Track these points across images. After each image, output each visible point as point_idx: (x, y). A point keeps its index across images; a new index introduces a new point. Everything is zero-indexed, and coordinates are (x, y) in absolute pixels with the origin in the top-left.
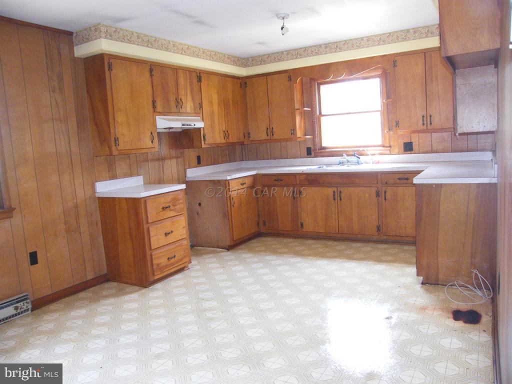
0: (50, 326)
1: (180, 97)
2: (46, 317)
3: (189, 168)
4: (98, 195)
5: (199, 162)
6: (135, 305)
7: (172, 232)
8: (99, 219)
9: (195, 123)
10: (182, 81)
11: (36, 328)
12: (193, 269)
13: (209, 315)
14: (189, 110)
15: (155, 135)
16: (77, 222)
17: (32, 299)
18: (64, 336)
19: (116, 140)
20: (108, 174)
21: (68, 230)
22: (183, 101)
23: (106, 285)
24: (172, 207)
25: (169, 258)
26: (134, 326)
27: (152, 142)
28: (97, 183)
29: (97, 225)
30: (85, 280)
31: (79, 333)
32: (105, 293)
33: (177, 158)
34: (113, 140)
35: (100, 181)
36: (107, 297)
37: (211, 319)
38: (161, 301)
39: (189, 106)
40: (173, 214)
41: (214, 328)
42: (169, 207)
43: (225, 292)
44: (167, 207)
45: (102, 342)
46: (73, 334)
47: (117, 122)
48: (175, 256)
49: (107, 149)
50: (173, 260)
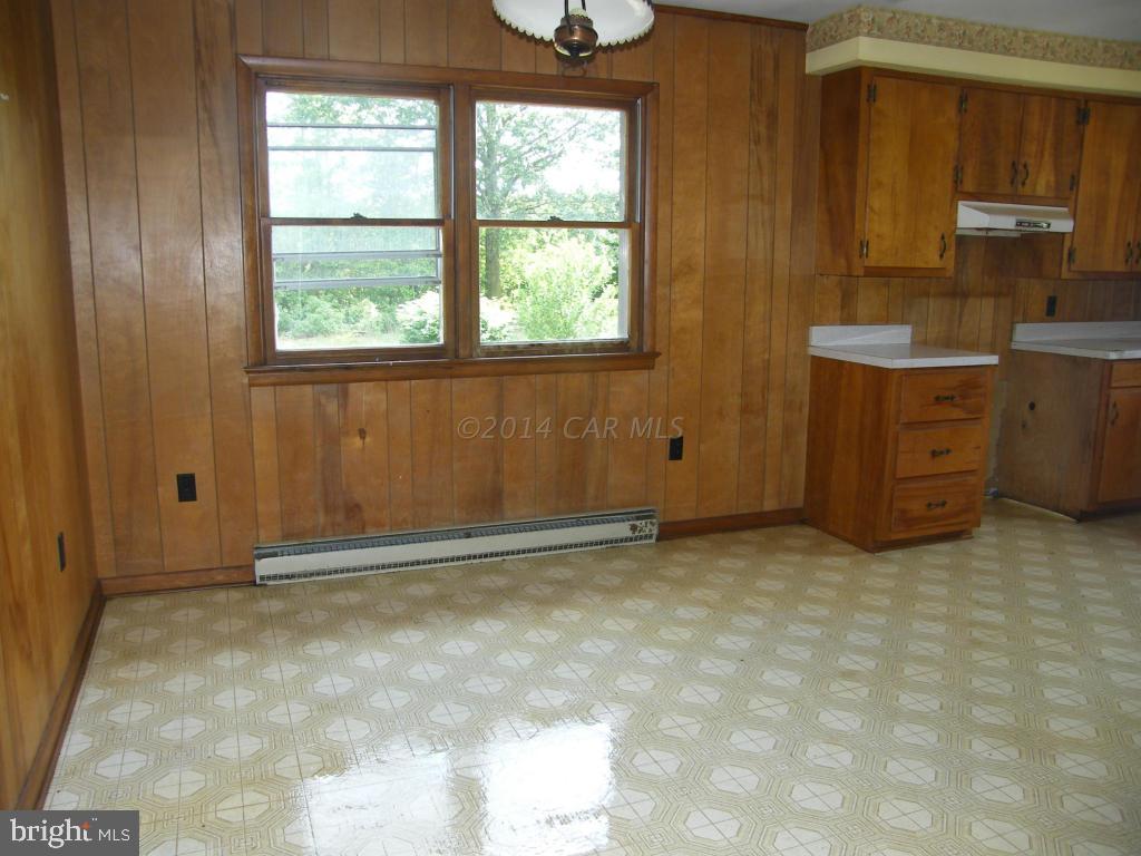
0: (680, 572)
1: (1023, 161)
2: (677, 556)
3: (1024, 321)
4: (812, 352)
5: (1052, 311)
6: (837, 578)
7: (948, 451)
8: (806, 398)
9: (1050, 221)
10: (1034, 125)
11: (657, 568)
12: (981, 540)
13: (976, 633)
14: (1041, 190)
15: (952, 242)
16: (763, 397)
17: (662, 521)
18: (697, 593)
19: (864, 244)
20: (838, 313)
21: (745, 410)
22: (1030, 169)
23: (796, 529)
24: (958, 400)
25: (930, 505)
26: (823, 612)
27: (941, 256)
28: (814, 328)
29: (800, 410)
30: (757, 510)
31: (723, 596)
32: (789, 542)
33: (997, 295)
34: (857, 245)
35: (821, 324)
36: (789, 549)
37: (977, 643)
38: (891, 584)
39: (1043, 181)
40: (957, 413)
41: (977, 662)
42: (952, 398)
43: (1032, 602)
44: (947, 398)
45: (756, 622)
46: (712, 595)
47: (872, 210)
48: (944, 504)
49: (843, 262)
50: (939, 511)
